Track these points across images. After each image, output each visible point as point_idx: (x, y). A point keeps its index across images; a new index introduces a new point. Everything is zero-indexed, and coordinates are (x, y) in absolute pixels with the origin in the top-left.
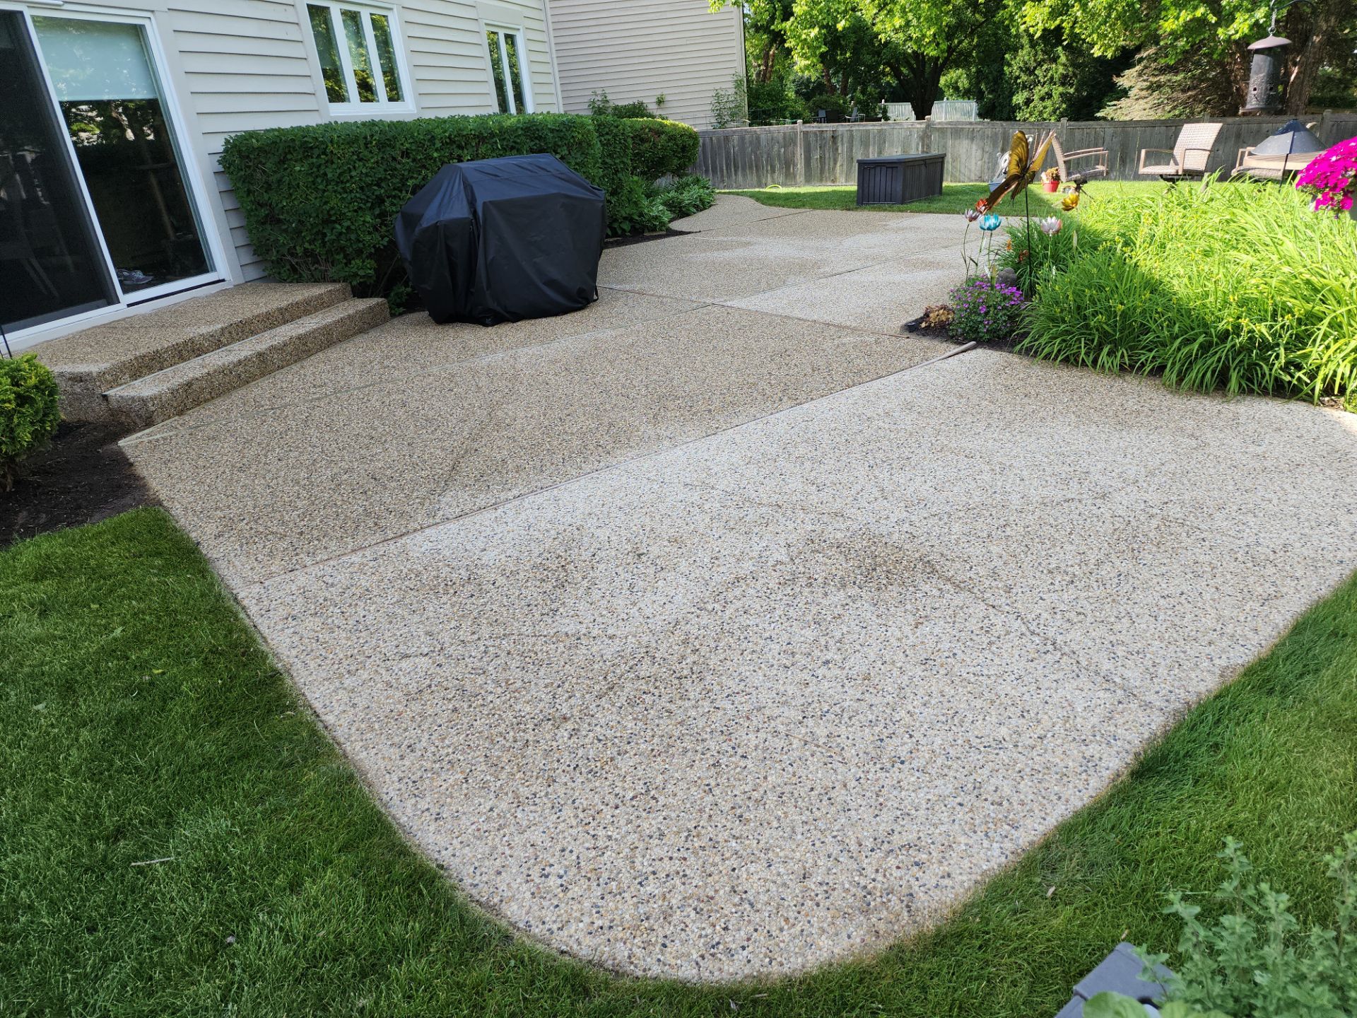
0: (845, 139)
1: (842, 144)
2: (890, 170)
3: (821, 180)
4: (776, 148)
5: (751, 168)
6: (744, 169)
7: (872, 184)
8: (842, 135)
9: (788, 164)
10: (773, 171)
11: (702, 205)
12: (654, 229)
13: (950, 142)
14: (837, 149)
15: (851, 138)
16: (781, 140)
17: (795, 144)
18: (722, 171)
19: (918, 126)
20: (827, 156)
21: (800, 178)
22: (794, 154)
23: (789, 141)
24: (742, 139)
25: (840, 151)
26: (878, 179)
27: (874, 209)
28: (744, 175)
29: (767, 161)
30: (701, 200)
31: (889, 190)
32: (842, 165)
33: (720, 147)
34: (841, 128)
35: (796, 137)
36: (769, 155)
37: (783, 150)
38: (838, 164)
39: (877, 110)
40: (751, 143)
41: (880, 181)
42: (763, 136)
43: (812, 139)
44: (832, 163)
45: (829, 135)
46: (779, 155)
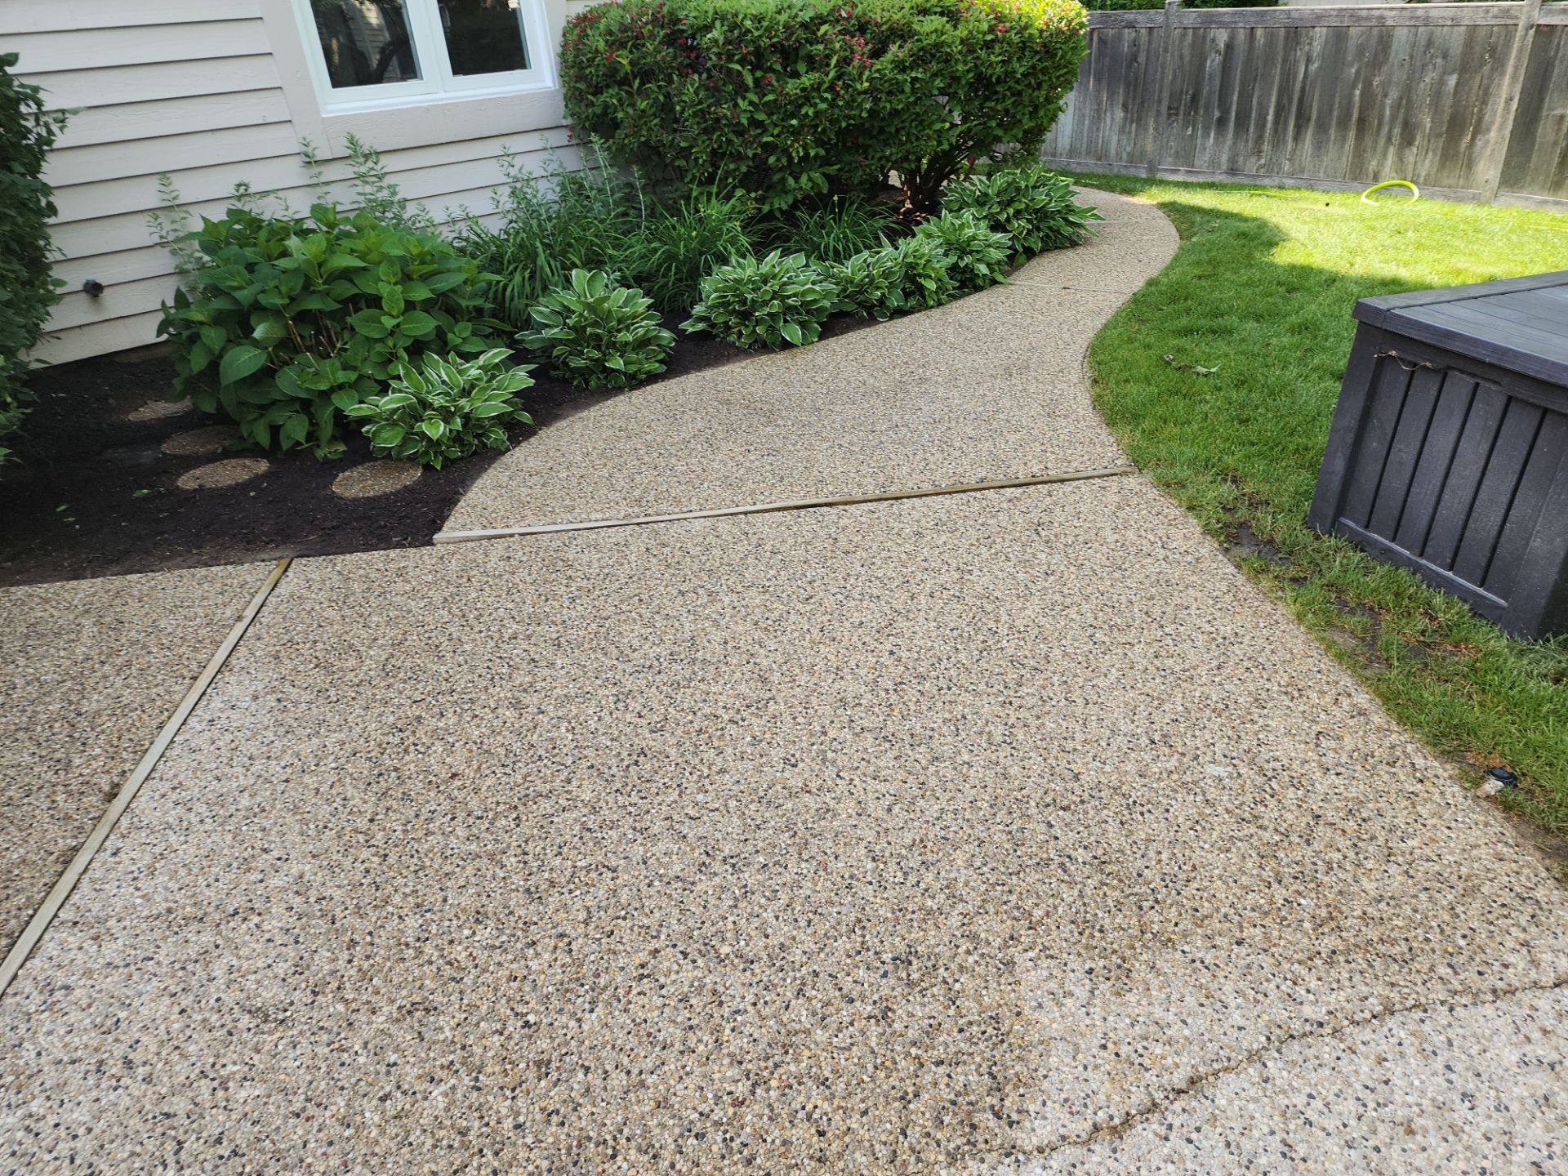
6: (1322, 127)
9: (1460, 124)
10: (1408, 140)
16: (1456, 48)
18: (1261, 125)
21: (1488, 171)
23: (1483, 54)
24: (1339, 36)
29: (1396, 107)
35: (1508, 43)
36: (1406, 91)
37: (1452, 81)
41: (1457, 447)
42: (1401, 35)
46: (1438, 94)
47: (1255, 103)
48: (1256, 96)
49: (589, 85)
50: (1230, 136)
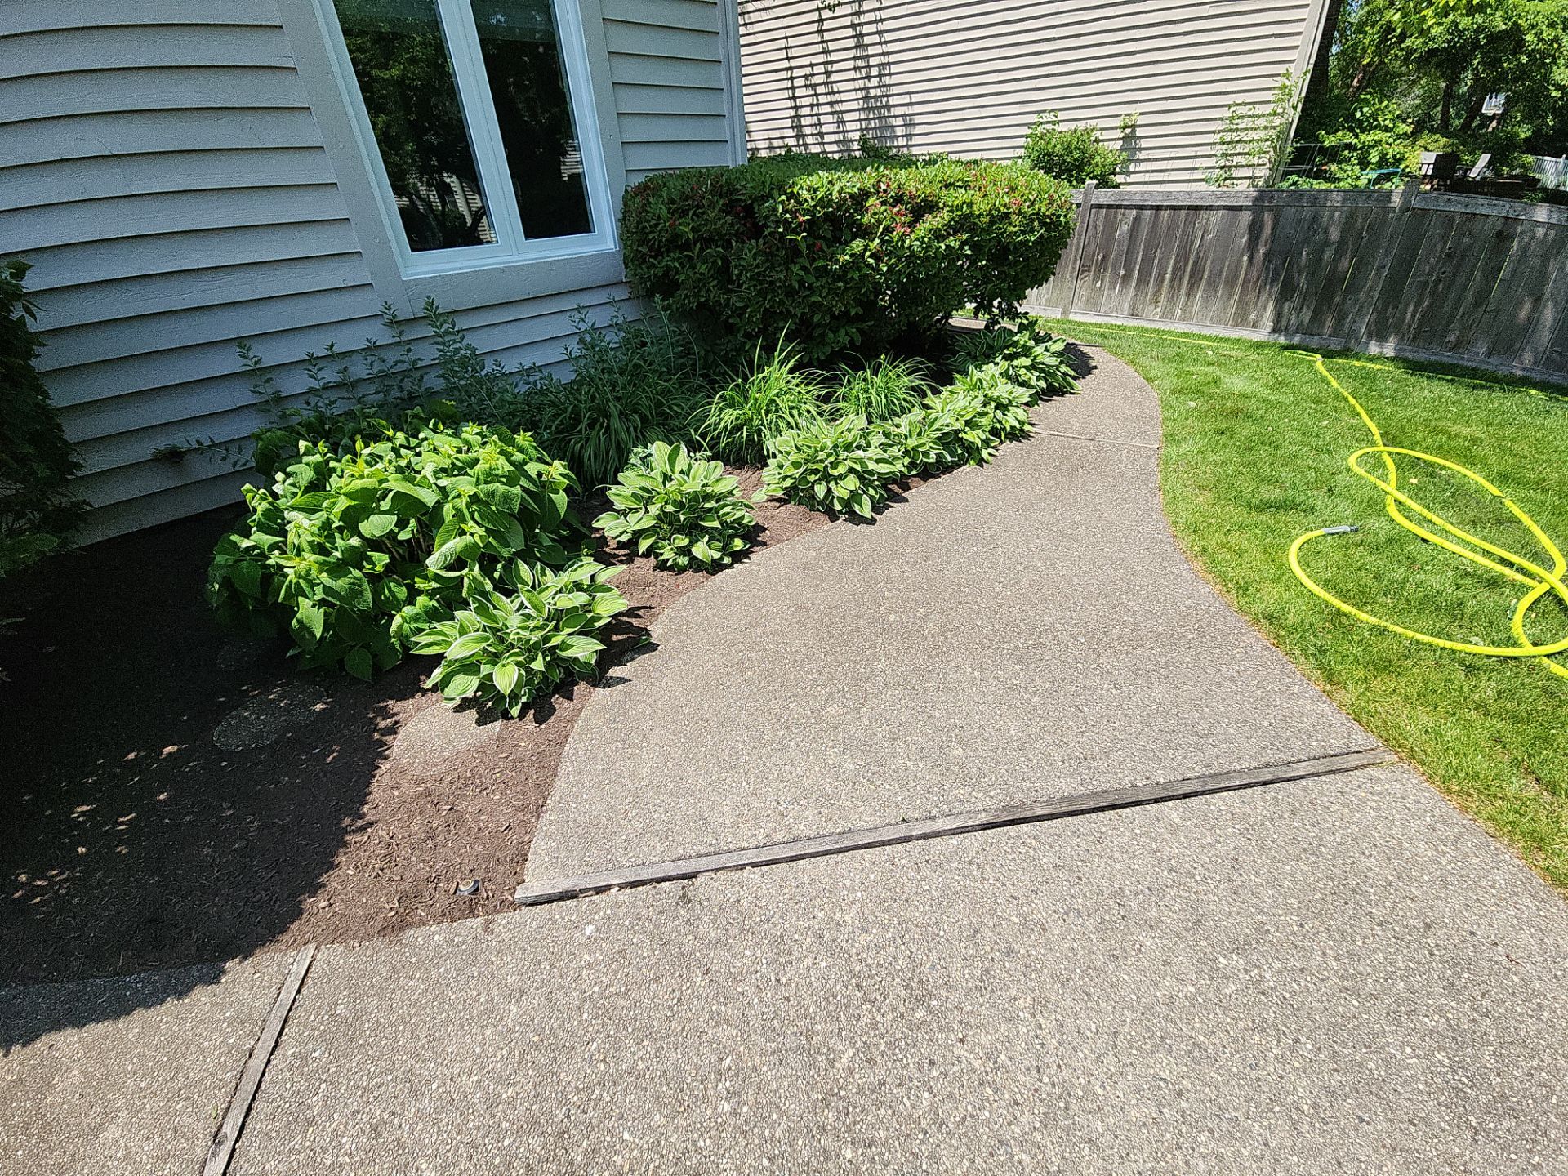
5: (1227, 281)
6: (1212, 286)
18: (1160, 281)
47: (1156, 264)
48: (1157, 259)
49: (651, 250)
50: (1132, 289)
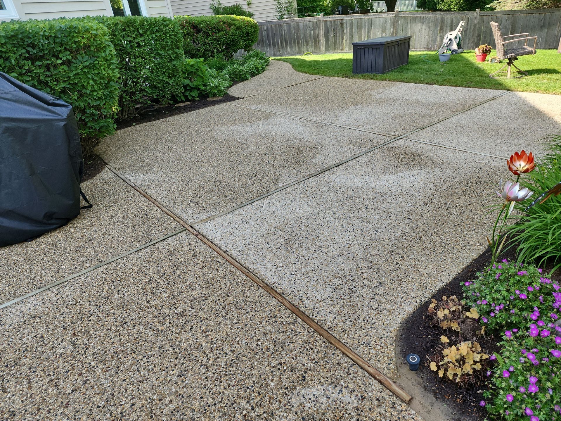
0: (348, 25)
1: (347, 28)
2: (374, 50)
3: (335, 49)
4: (308, 32)
5: (294, 43)
6: (291, 44)
7: (362, 60)
8: (346, 22)
9: (316, 40)
10: (307, 45)
11: (255, 72)
12: (214, 95)
13: (409, 25)
14: (344, 31)
15: (352, 24)
16: (311, 26)
17: (319, 28)
18: (278, 45)
19: (391, 16)
20: (338, 35)
21: (323, 48)
22: (319, 34)
23: (316, 27)
24: (289, 25)
25: (345, 32)
26: (366, 56)
27: (364, 77)
28: (291, 47)
29: (304, 38)
30: (256, 68)
31: (374, 63)
32: (346, 40)
33: (276, 31)
34: (346, 18)
35: (320, 24)
36: (304, 35)
37: (312, 32)
38: (344, 40)
39: (368, 5)
40: (294, 28)
41: (368, 56)
42: (301, 24)
43: (329, 24)
44: (341, 39)
45: (338, 22)
46: (310, 35)
50: (272, 48)
